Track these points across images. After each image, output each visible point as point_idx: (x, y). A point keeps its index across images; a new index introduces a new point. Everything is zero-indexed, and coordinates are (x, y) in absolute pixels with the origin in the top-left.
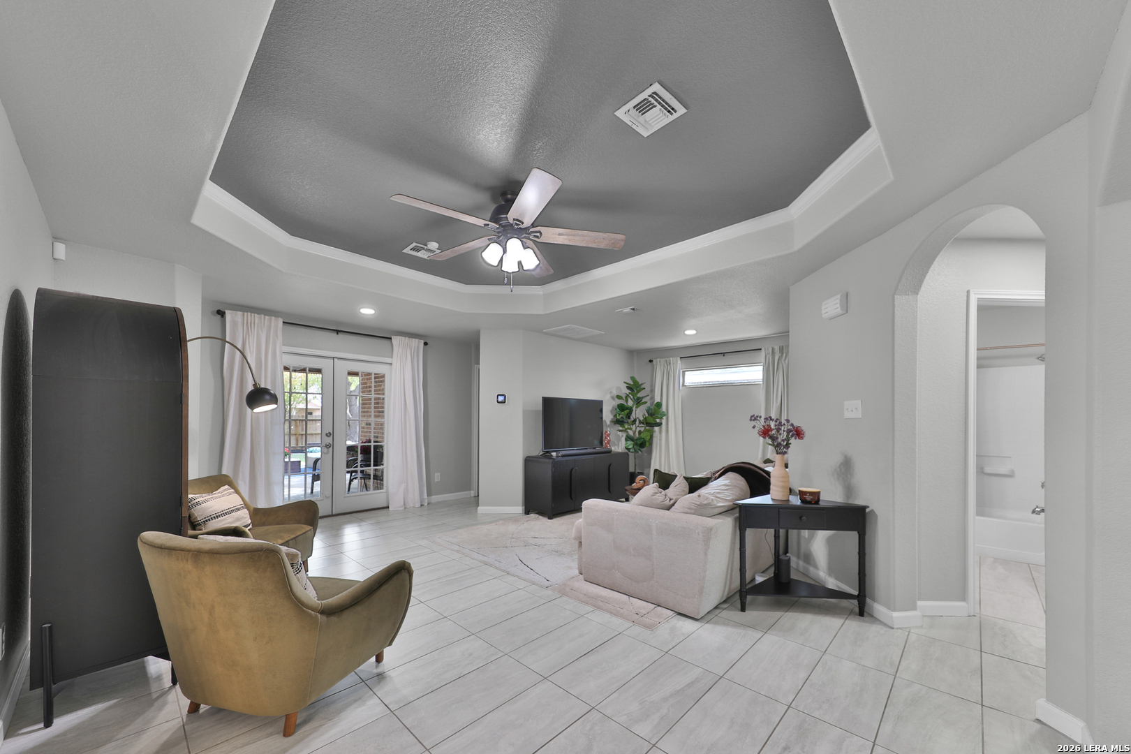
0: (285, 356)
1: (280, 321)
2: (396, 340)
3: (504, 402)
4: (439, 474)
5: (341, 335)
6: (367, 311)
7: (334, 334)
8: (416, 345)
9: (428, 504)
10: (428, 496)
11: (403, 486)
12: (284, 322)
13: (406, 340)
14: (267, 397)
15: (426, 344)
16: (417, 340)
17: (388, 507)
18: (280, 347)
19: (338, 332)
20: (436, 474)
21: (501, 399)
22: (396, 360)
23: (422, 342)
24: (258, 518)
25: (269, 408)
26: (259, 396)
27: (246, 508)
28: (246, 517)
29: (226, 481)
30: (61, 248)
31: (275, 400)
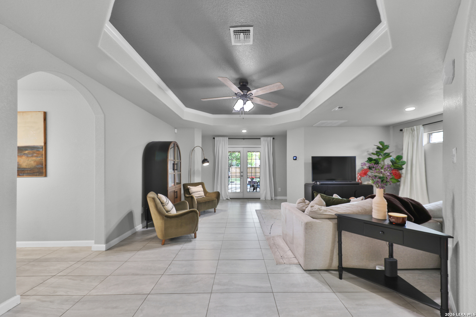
0: (229, 148)
1: (227, 138)
2: (262, 139)
3: (296, 159)
4: (280, 188)
5: (245, 140)
6: (244, 131)
7: (243, 140)
8: (270, 139)
9: (275, 199)
10: (275, 196)
11: (265, 192)
12: (229, 138)
13: (266, 138)
14: (206, 161)
15: (273, 139)
16: (270, 138)
17: (260, 198)
18: (227, 146)
19: (244, 139)
20: (279, 188)
21: (295, 158)
22: (262, 146)
23: (272, 138)
24: (207, 195)
25: (206, 164)
26: (205, 161)
27: (204, 191)
28: (202, 194)
29: (202, 184)
30: (176, 130)
31: (208, 162)
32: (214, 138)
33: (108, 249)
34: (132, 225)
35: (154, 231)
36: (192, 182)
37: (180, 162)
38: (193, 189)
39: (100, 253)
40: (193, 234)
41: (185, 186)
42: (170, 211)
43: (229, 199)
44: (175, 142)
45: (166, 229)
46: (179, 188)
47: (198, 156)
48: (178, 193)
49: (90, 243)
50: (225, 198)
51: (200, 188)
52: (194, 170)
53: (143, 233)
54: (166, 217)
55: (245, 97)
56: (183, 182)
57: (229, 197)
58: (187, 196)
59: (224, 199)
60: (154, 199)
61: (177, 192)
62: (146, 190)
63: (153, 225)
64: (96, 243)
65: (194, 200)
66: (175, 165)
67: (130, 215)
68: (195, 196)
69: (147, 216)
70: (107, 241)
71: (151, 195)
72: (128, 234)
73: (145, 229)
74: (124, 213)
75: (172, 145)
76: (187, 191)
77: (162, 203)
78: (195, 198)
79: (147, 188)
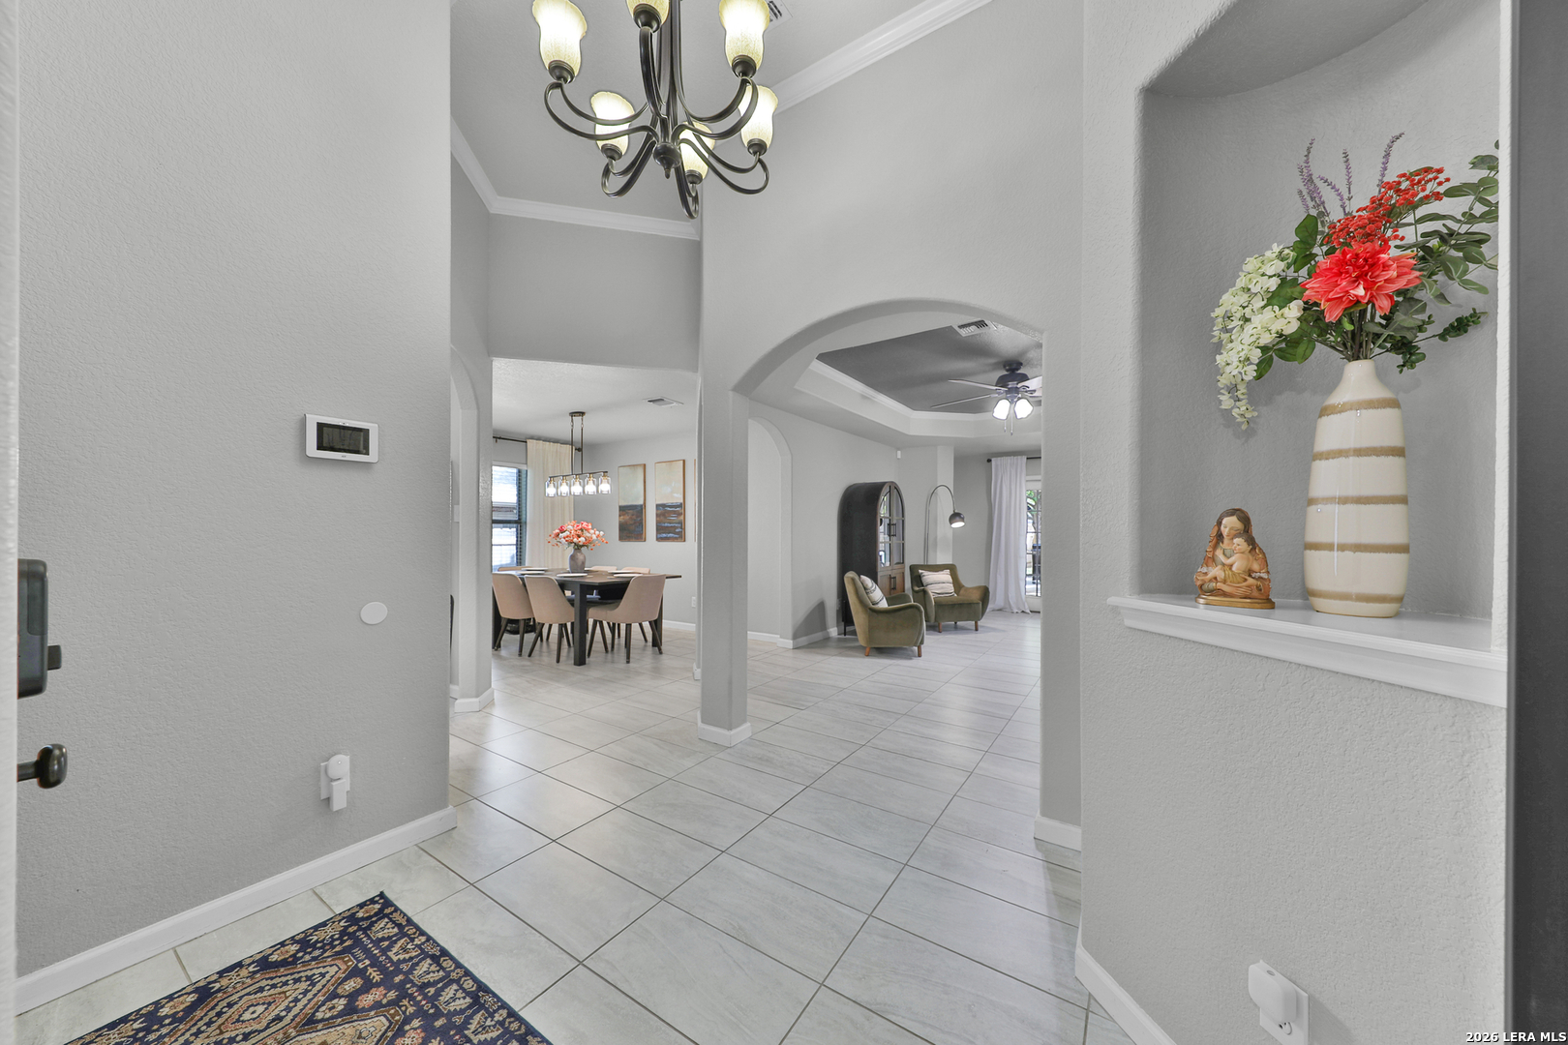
0: (1029, 483)
1: (1024, 458)
12: (1026, 459)
14: (958, 518)
18: (1024, 477)
24: (962, 592)
25: (958, 525)
26: (955, 516)
27: (953, 583)
28: (950, 588)
29: (952, 568)
30: (899, 452)
31: (963, 520)
32: (989, 461)
33: (796, 648)
34: (824, 627)
35: (857, 640)
36: (930, 563)
37: (903, 521)
38: (929, 577)
39: (788, 650)
40: (916, 648)
41: (913, 569)
42: (877, 603)
43: (1028, 611)
44: (892, 482)
45: (871, 629)
46: (901, 571)
47: (945, 505)
48: (898, 580)
49: (776, 638)
50: (1019, 609)
51: (945, 576)
52: (936, 537)
53: (839, 640)
54: (873, 612)
55: (1013, 394)
56: (910, 560)
57: (1027, 607)
58: (917, 589)
59: (1016, 611)
60: (853, 579)
61: (895, 578)
62: (843, 568)
63: (854, 633)
64: (781, 637)
65: (930, 597)
66: (892, 527)
67: (821, 607)
68: (933, 591)
69: (845, 616)
70: (795, 637)
71: (850, 574)
72: (818, 636)
73: (843, 636)
74: (813, 602)
75: (886, 490)
76: (917, 580)
77: (865, 589)
78: (931, 594)
79: (844, 566)
